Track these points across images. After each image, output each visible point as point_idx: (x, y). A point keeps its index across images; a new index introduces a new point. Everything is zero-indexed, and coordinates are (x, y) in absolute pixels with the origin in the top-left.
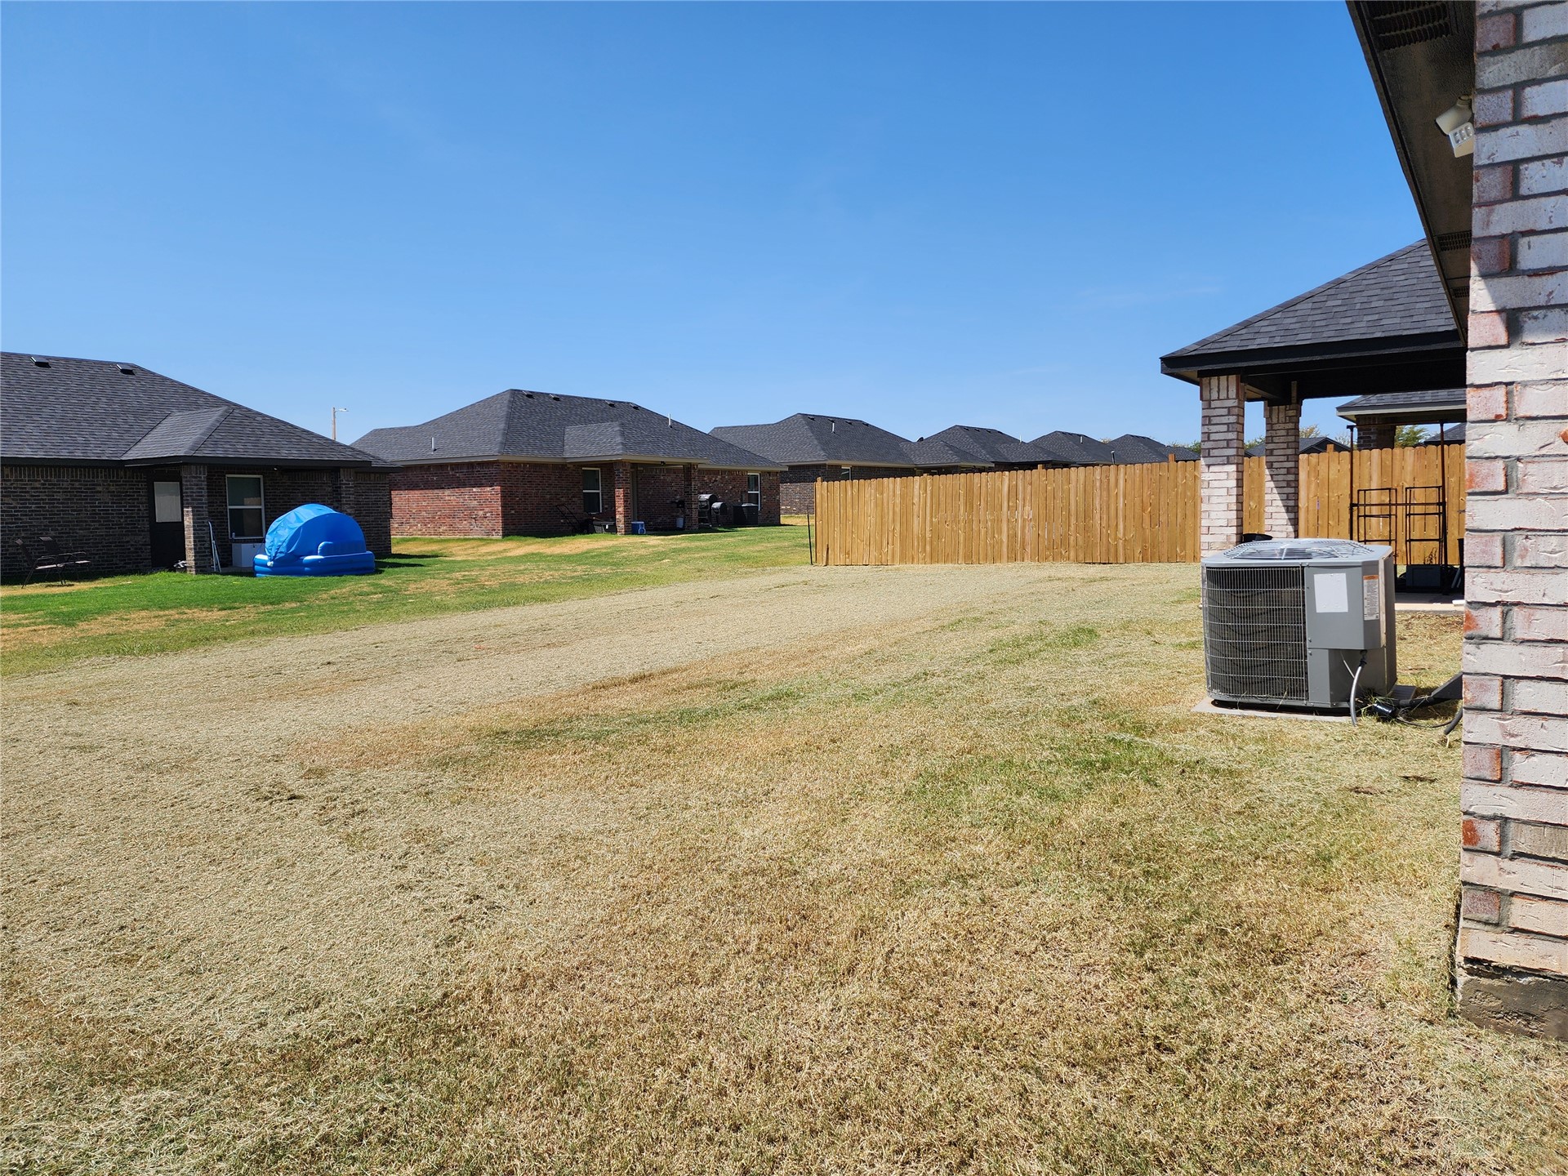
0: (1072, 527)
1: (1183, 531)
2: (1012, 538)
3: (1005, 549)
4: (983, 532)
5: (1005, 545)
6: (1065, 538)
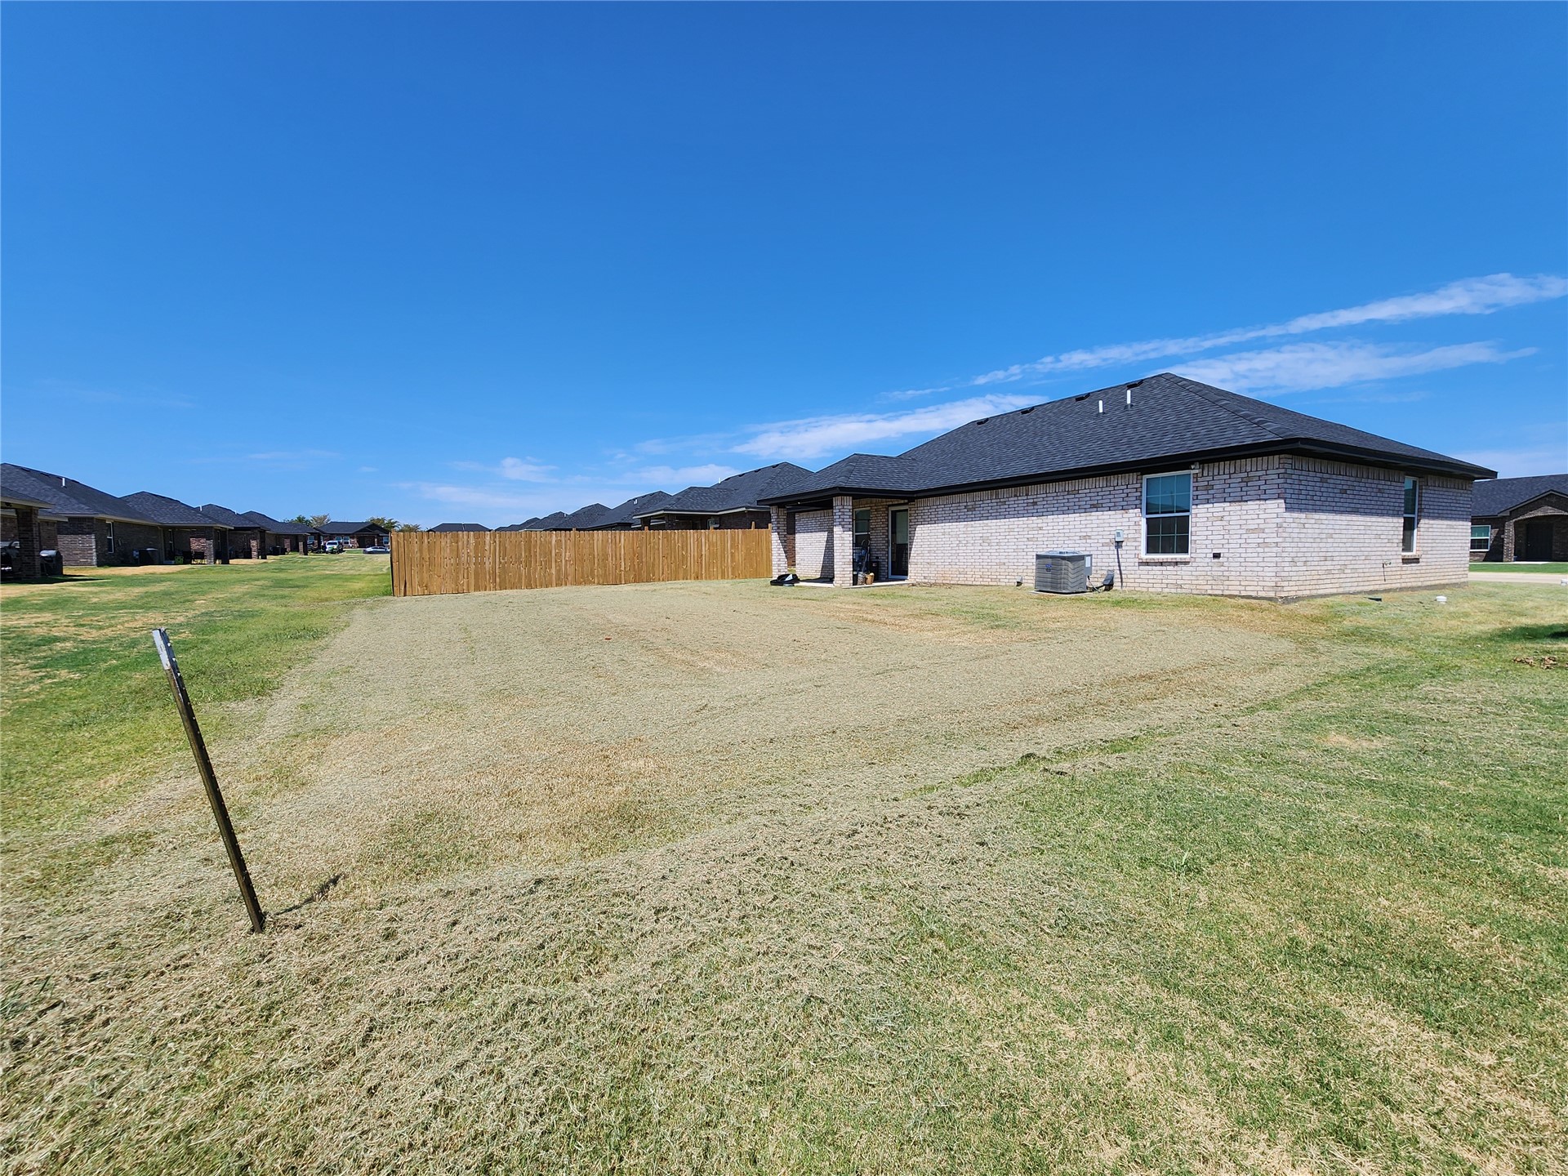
0: (596, 565)
1: (654, 565)
2: (558, 571)
3: (554, 578)
4: (539, 568)
5: (554, 576)
6: (592, 571)
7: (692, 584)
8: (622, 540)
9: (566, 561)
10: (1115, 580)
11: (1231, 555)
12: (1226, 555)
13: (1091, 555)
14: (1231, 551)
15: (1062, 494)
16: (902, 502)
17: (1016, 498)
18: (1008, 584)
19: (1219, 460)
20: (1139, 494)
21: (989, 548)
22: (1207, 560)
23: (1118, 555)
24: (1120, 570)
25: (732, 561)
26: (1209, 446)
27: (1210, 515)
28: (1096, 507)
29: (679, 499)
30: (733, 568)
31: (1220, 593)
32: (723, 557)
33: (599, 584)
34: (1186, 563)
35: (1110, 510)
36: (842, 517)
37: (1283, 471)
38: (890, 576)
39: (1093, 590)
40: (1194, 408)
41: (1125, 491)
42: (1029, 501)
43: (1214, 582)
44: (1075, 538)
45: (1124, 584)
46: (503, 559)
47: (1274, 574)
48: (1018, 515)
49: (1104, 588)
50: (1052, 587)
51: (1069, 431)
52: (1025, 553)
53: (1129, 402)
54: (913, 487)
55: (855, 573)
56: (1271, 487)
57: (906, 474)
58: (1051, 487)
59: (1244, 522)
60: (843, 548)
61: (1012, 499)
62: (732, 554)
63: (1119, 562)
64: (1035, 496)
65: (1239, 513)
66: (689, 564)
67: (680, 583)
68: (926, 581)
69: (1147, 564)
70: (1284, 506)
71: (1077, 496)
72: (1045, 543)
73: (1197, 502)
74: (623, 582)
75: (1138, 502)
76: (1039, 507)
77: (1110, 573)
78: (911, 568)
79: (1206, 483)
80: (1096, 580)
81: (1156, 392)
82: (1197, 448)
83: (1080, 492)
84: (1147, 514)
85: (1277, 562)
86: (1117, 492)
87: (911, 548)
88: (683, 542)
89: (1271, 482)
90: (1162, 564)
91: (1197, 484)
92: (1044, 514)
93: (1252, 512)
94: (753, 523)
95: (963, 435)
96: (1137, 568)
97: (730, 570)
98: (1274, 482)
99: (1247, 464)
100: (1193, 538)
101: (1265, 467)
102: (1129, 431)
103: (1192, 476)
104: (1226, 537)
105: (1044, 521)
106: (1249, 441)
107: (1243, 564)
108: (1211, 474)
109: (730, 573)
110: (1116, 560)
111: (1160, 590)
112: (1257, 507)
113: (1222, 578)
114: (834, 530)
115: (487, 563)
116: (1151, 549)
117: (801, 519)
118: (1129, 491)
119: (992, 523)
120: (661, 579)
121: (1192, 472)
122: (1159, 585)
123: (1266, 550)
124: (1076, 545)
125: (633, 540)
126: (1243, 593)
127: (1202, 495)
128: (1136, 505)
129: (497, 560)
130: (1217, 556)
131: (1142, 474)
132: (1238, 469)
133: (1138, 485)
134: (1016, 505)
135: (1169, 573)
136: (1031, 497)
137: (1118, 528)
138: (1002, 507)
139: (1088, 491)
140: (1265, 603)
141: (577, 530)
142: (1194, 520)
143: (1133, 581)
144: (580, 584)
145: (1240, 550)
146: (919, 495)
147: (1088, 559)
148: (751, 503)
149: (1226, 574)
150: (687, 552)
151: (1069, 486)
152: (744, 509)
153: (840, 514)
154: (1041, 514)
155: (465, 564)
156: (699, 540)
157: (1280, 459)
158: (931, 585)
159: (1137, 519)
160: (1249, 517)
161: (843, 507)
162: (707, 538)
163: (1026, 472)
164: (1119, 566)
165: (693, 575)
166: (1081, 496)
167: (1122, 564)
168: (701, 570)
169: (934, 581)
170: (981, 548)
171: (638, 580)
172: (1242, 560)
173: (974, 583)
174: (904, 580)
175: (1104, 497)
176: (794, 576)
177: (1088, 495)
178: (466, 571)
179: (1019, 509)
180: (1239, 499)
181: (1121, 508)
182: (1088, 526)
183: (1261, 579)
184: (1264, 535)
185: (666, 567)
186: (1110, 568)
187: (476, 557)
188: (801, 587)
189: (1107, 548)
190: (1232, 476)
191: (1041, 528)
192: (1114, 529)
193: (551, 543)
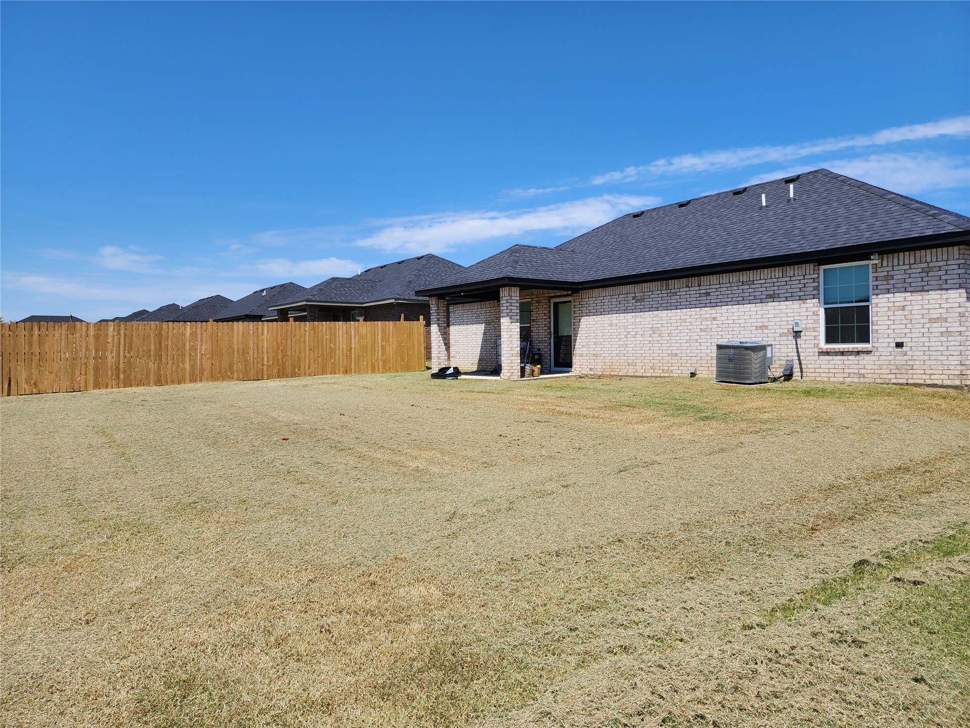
0: (235, 359)
1: (299, 359)
2: (193, 366)
3: (188, 374)
4: (170, 362)
5: (188, 371)
6: (231, 366)
7: (341, 378)
8: (265, 332)
9: (202, 355)
10: (794, 370)
11: (914, 344)
12: (910, 344)
13: (771, 345)
14: (914, 340)
15: (736, 284)
16: (566, 293)
17: (688, 289)
18: (680, 375)
19: (898, 251)
20: (816, 284)
21: (660, 338)
22: (890, 349)
23: (797, 344)
24: (799, 360)
25: (383, 354)
26: (889, 237)
27: (891, 304)
28: (772, 297)
29: (321, 290)
30: (384, 362)
31: (904, 381)
32: (373, 350)
33: (238, 379)
34: (868, 352)
35: (787, 300)
36: (510, 308)
37: (963, 261)
38: (553, 368)
39: (775, 380)
40: (861, 201)
41: (802, 281)
42: (702, 292)
43: (897, 371)
44: (751, 328)
45: (804, 374)
46: (129, 353)
47: (958, 363)
48: (690, 306)
49: (783, 378)
50: (735, 378)
51: (735, 223)
52: (698, 344)
53: (792, 195)
54: (577, 278)
55: (523, 365)
56: (952, 277)
57: (568, 265)
58: (725, 278)
59: (926, 311)
60: (510, 339)
61: (683, 290)
62: (383, 347)
63: (798, 352)
64: (708, 287)
65: (921, 302)
66: (337, 358)
67: (329, 378)
68: (593, 373)
69: (827, 353)
70: (965, 295)
71: (752, 286)
72: (720, 333)
73: (877, 292)
74: (266, 378)
75: (815, 292)
76: (712, 297)
77: (789, 363)
78: (576, 360)
79: (886, 274)
80: (777, 371)
81: (816, 186)
82: (876, 239)
83: (755, 282)
84: (825, 304)
85: (961, 351)
86: (794, 282)
87: (576, 340)
88: (331, 334)
89: (951, 272)
90: (842, 353)
91: (876, 275)
92: (718, 304)
93: (933, 301)
94: (403, 315)
95: (619, 228)
96: (816, 358)
97: (380, 363)
98: (955, 272)
99: (928, 255)
100: (874, 327)
101: (945, 257)
102: (799, 223)
103: (870, 267)
104: (909, 326)
105: (718, 311)
106: (929, 232)
107: (926, 353)
108: (890, 264)
109: (380, 367)
110: (795, 350)
111: (842, 379)
112: (939, 296)
113: (906, 367)
114: (502, 321)
115: (109, 357)
116: (830, 339)
117: (457, 311)
118: (806, 281)
119: (663, 314)
120: (307, 373)
121: (872, 262)
122: (841, 375)
123: (950, 339)
124: (752, 336)
125: (277, 332)
126: (929, 382)
127: (883, 285)
128: (814, 295)
129: (122, 354)
130: (899, 345)
131: (819, 265)
132: (918, 259)
133: (816, 276)
134: (688, 296)
135: (850, 362)
136: (704, 288)
137: (796, 318)
138: (673, 298)
139: (763, 281)
140: (952, 392)
141: (214, 321)
142: (874, 310)
143: (813, 370)
144: (218, 379)
145: (923, 339)
146: (586, 286)
147: (769, 349)
148: (400, 295)
149: (910, 363)
150: (335, 345)
151: (745, 276)
152: (393, 301)
153: (508, 304)
154: (714, 305)
155: (83, 358)
156: (348, 332)
157: (959, 249)
158: (599, 377)
159: (816, 309)
160: (931, 306)
161: (510, 298)
162: (357, 330)
163: (698, 263)
164: (799, 356)
165: (342, 369)
166: (755, 286)
167: (801, 354)
168: (351, 365)
169: (600, 373)
170: (651, 339)
171: (282, 374)
172: (926, 349)
173: (644, 374)
174: (568, 372)
175: (780, 288)
176: (456, 369)
177: (764, 285)
178: (83, 366)
179: (691, 299)
180: (921, 288)
181: (798, 298)
182: (765, 316)
183: (946, 367)
184: (947, 325)
185: (312, 361)
186: (788, 358)
187: (97, 351)
188: (465, 379)
189: (785, 338)
190: (913, 266)
191: (715, 319)
192: (792, 319)
193: (184, 335)
